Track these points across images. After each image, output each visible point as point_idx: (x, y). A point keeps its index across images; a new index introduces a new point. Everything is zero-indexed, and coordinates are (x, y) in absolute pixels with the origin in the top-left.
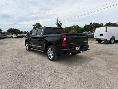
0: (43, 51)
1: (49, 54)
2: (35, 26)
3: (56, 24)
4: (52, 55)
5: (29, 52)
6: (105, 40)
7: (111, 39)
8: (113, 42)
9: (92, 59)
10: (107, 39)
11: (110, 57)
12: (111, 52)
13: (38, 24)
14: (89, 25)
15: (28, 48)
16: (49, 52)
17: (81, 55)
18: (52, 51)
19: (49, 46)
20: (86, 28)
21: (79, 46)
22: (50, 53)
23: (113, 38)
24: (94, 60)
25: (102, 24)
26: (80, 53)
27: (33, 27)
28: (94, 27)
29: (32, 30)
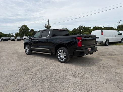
0: (50, 54)
1: (60, 56)
2: (21, 28)
3: (45, 27)
4: (63, 57)
5: (30, 55)
6: (101, 42)
7: (106, 41)
8: (107, 44)
9: (101, 60)
10: (102, 41)
11: (114, 57)
12: (112, 53)
13: (24, 26)
14: (77, 29)
15: (28, 51)
16: (60, 54)
17: (87, 57)
18: (63, 52)
19: (60, 48)
20: (75, 31)
21: (90, 48)
22: (62, 55)
23: (108, 40)
24: (102, 61)
25: (89, 27)
26: (92, 54)
27: (20, 30)
28: (82, 30)
29: (17, 33)
